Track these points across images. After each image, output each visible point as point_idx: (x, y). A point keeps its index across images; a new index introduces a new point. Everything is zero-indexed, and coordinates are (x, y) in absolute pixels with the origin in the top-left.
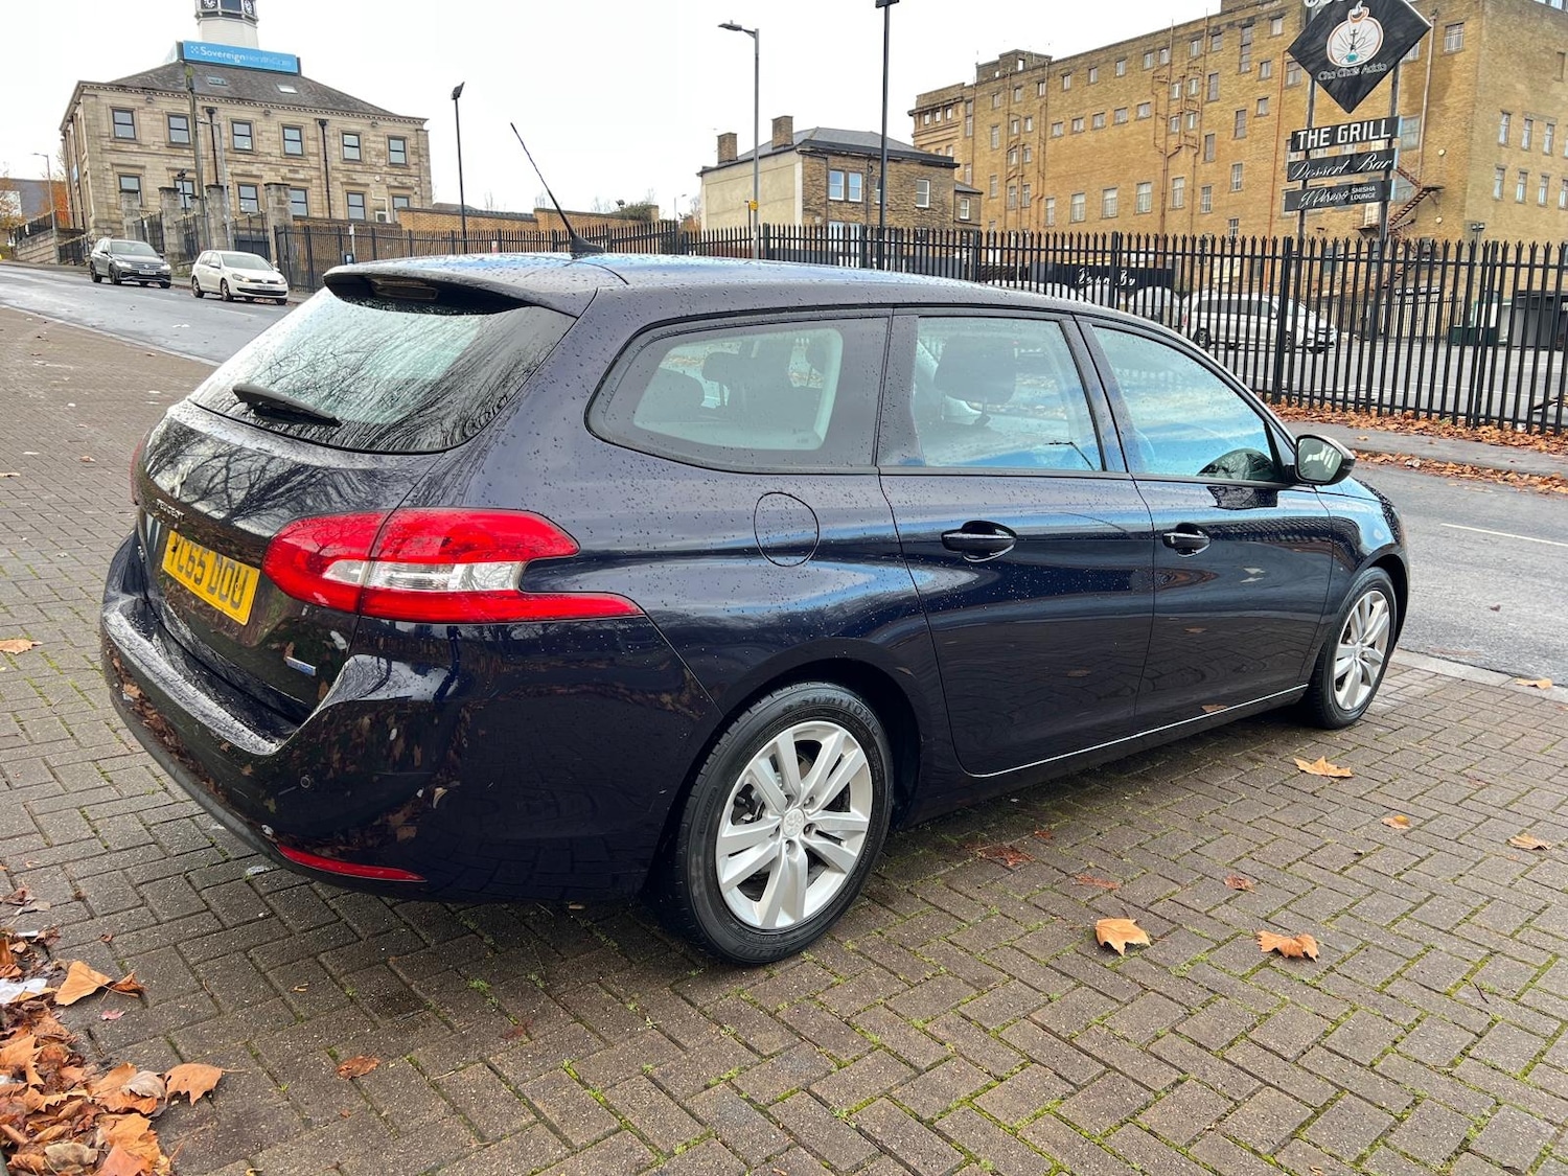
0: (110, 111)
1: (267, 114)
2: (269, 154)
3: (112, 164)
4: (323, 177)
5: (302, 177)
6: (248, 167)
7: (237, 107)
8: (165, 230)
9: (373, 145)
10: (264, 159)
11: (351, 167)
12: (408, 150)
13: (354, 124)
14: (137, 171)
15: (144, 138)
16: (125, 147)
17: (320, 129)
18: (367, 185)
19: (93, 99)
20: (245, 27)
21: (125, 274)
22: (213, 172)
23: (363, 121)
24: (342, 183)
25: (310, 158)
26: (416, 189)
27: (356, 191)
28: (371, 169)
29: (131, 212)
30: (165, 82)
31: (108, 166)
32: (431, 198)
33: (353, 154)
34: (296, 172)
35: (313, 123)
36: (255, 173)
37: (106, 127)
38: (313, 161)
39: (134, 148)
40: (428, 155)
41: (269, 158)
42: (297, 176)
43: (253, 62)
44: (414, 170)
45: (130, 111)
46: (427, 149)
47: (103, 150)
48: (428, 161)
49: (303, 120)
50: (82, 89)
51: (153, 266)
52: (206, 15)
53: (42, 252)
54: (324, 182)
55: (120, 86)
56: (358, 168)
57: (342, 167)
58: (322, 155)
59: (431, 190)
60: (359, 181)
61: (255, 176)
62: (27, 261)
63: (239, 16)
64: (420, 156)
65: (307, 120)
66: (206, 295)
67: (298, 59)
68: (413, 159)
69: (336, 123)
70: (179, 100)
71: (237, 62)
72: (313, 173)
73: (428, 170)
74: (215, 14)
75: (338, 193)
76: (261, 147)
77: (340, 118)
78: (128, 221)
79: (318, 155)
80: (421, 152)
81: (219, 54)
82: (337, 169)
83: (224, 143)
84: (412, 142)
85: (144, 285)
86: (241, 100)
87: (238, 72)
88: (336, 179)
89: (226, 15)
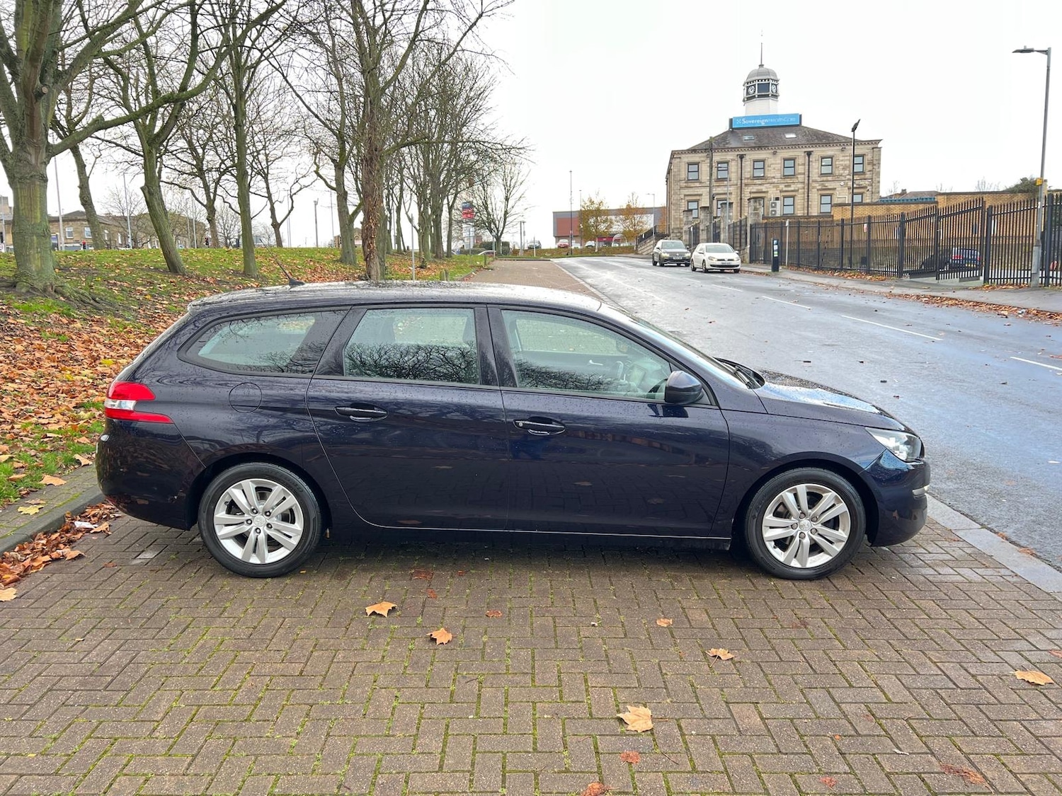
0: (687, 165)
1: (775, 153)
2: (774, 177)
3: (685, 195)
4: (806, 187)
5: (793, 189)
6: (760, 187)
7: (758, 152)
8: (701, 231)
9: (841, 163)
10: (770, 181)
11: (825, 179)
12: (866, 162)
13: (829, 151)
14: (698, 198)
15: (703, 178)
16: (692, 185)
17: (807, 158)
18: (835, 189)
19: (678, 160)
20: (770, 101)
21: (666, 260)
22: (739, 193)
23: (837, 148)
24: (818, 190)
25: (799, 176)
26: (869, 188)
27: (826, 193)
28: (838, 178)
29: (687, 223)
30: (718, 144)
31: (682, 197)
32: (879, 192)
33: (827, 170)
34: (789, 186)
35: (803, 154)
36: (764, 190)
37: (683, 175)
38: (801, 178)
39: (697, 184)
40: (879, 164)
41: (774, 180)
42: (789, 189)
43: (773, 122)
44: (868, 175)
45: (697, 164)
46: (879, 160)
47: (681, 188)
48: (879, 167)
49: (796, 154)
50: (674, 155)
51: (681, 254)
52: (749, 99)
53: (648, 248)
54: (806, 190)
55: (693, 150)
56: (830, 178)
57: (819, 179)
58: (807, 173)
59: (879, 187)
60: (830, 187)
61: (764, 192)
62: (641, 254)
63: (767, 96)
64: (874, 165)
65: (799, 153)
66: (697, 270)
67: (801, 116)
68: (869, 168)
69: (818, 152)
70: (724, 153)
71: (763, 124)
72: (800, 186)
73: (878, 174)
74: (754, 97)
75: (815, 196)
76: (769, 174)
77: (819, 149)
78: (686, 228)
79: (804, 174)
80: (875, 162)
81: (753, 121)
82: (816, 181)
83: (747, 175)
84: (868, 157)
85: (679, 265)
86: (760, 148)
87: (762, 130)
88: (814, 188)
89: (759, 96)
